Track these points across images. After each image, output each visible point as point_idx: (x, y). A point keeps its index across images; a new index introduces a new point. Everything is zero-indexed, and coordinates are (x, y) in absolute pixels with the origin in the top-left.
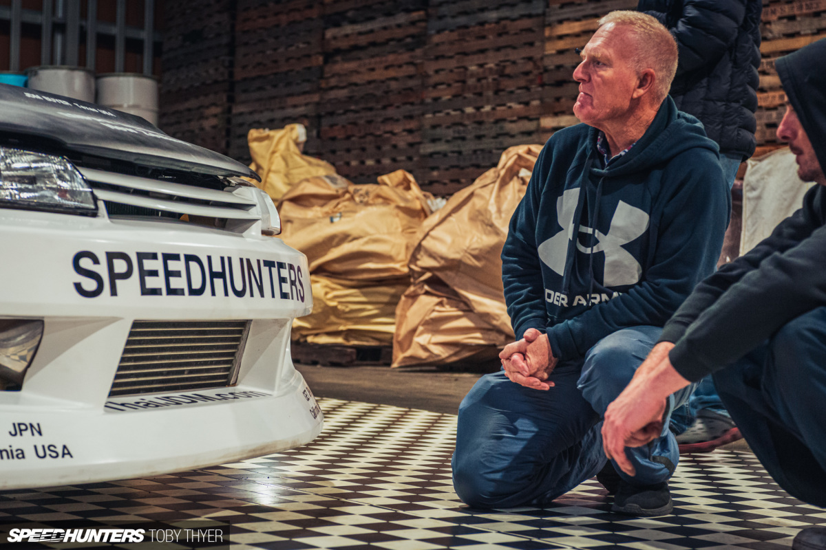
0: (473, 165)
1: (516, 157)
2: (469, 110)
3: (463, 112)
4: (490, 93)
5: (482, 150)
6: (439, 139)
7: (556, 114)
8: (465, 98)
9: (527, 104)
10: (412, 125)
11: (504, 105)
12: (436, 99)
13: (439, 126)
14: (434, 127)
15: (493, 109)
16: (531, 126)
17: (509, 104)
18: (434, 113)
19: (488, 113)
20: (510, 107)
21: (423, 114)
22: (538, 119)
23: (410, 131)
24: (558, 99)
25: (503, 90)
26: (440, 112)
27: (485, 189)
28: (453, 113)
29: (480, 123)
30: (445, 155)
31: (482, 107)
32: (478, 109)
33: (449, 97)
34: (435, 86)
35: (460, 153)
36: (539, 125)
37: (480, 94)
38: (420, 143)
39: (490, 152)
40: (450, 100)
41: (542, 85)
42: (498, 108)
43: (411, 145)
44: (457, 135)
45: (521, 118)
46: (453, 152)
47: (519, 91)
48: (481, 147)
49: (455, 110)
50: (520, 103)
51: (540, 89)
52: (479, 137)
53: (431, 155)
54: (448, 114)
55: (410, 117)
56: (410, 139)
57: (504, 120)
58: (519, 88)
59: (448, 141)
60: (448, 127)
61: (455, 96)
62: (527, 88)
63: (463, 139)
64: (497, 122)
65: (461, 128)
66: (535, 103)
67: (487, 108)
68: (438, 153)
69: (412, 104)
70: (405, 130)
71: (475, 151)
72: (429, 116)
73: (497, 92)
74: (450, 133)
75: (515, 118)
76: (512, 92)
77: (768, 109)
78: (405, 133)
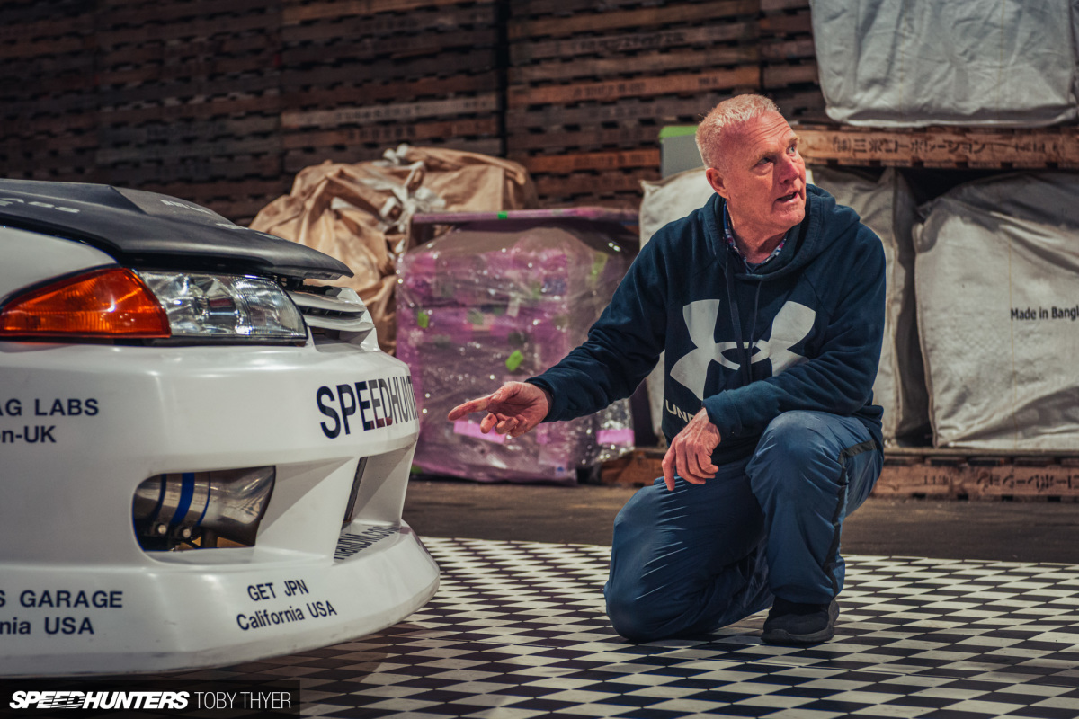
0: (181, 180)
1: (325, 183)
2: (171, 102)
3: (161, 104)
4: (203, 79)
5: (195, 159)
6: (127, 143)
7: (305, 108)
8: (163, 85)
9: (259, 93)
10: (81, 122)
11: (224, 95)
12: (118, 86)
13: (125, 124)
14: (117, 126)
15: (208, 100)
16: (267, 124)
17: (232, 94)
18: (116, 106)
19: (200, 107)
20: (233, 99)
21: (98, 107)
22: (278, 115)
23: (78, 132)
24: (306, 88)
25: (222, 74)
26: (125, 104)
27: (285, 226)
28: (146, 106)
29: (189, 120)
30: (137, 165)
31: (192, 98)
32: (185, 100)
33: (138, 83)
34: (115, 67)
35: (160, 162)
36: (279, 123)
37: (187, 80)
38: (96, 148)
39: (207, 161)
40: (139, 87)
41: (282, 68)
42: (216, 100)
43: (80, 151)
44: (153, 137)
45: (250, 114)
46: (149, 161)
47: (247, 76)
48: (193, 153)
49: (149, 101)
50: (249, 93)
51: (277, 73)
52: (188, 140)
53: (115, 165)
54: (138, 107)
55: (78, 111)
56: (78, 142)
57: (226, 116)
58: (247, 72)
59: (140, 146)
60: (140, 126)
61: (148, 82)
62: (259, 72)
63: (164, 142)
64: (214, 118)
65: (160, 128)
66: (273, 92)
67: (199, 100)
68: (125, 163)
69: (79, 92)
70: (68, 130)
71: (183, 160)
72: (108, 109)
73: (212, 77)
74: (144, 134)
75: (242, 114)
76: (235, 77)
77: (605, 103)
78: (69, 135)
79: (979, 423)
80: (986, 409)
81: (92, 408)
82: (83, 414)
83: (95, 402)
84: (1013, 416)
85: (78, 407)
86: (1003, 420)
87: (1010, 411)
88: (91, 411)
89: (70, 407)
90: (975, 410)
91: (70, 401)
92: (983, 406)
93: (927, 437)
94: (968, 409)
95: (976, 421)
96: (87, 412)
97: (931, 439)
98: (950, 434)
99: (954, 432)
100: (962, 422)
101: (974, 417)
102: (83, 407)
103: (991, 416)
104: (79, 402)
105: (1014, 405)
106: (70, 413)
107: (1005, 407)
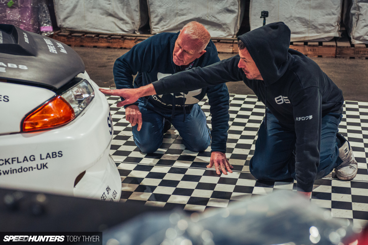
79: (166, 27)
80: (168, 23)
81: (60, 154)
82: (57, 157)
83: (61, 152)
84: (177, 26)
85: (55, 155)
86: (174, 27)
87: (176, 24)
88: (60, 155)
89: (53, 155)
90: (165, 23)
91: (53, 153)
92: (167, 22)
93: (149, 30)
94: (162, 23)
95: (165, 27)
96: (59, 156)
97: (150, 31)
98: (157, 30)
99: (158, 30)
100: (161, 27)
101: (164, 26)
102: (57, 154)
103: (170, 26)
104: (56, 153)
105: (177, 22)
106: (53, 157)
107: (174, 23)
